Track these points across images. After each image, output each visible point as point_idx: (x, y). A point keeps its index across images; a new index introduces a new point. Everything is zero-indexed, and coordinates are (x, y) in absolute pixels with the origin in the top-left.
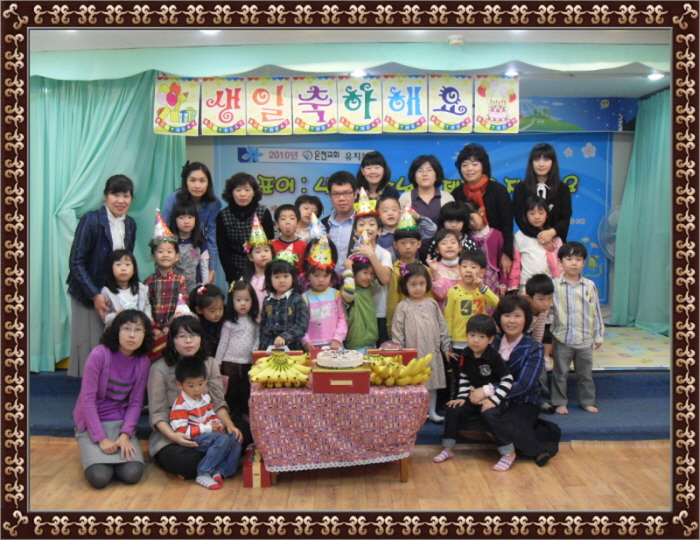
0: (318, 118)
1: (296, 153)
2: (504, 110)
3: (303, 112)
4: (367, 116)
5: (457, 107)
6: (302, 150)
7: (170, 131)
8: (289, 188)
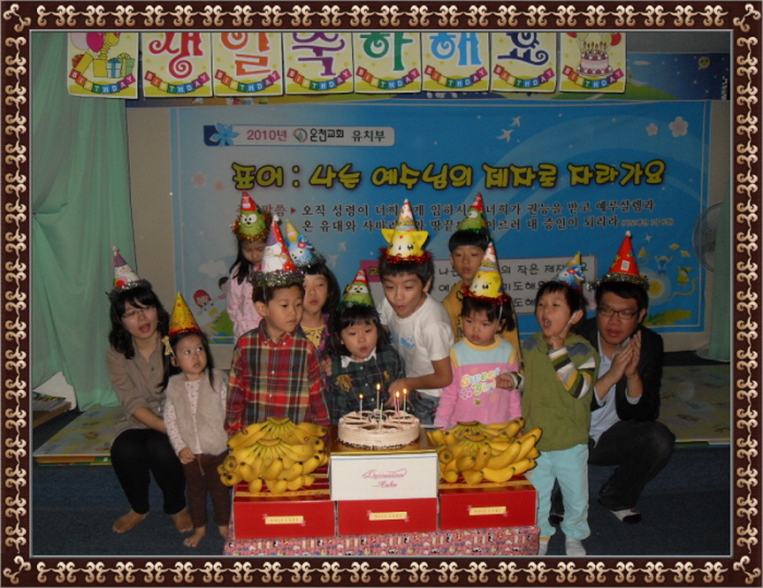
0: (323, 70)
1: (285, 132)
2: (603, 58)
3: (300, 60)
4: (398, 66)
5: (533, 52)
6: (294, 128)
7: (93, 91)
8: (276, 180)
